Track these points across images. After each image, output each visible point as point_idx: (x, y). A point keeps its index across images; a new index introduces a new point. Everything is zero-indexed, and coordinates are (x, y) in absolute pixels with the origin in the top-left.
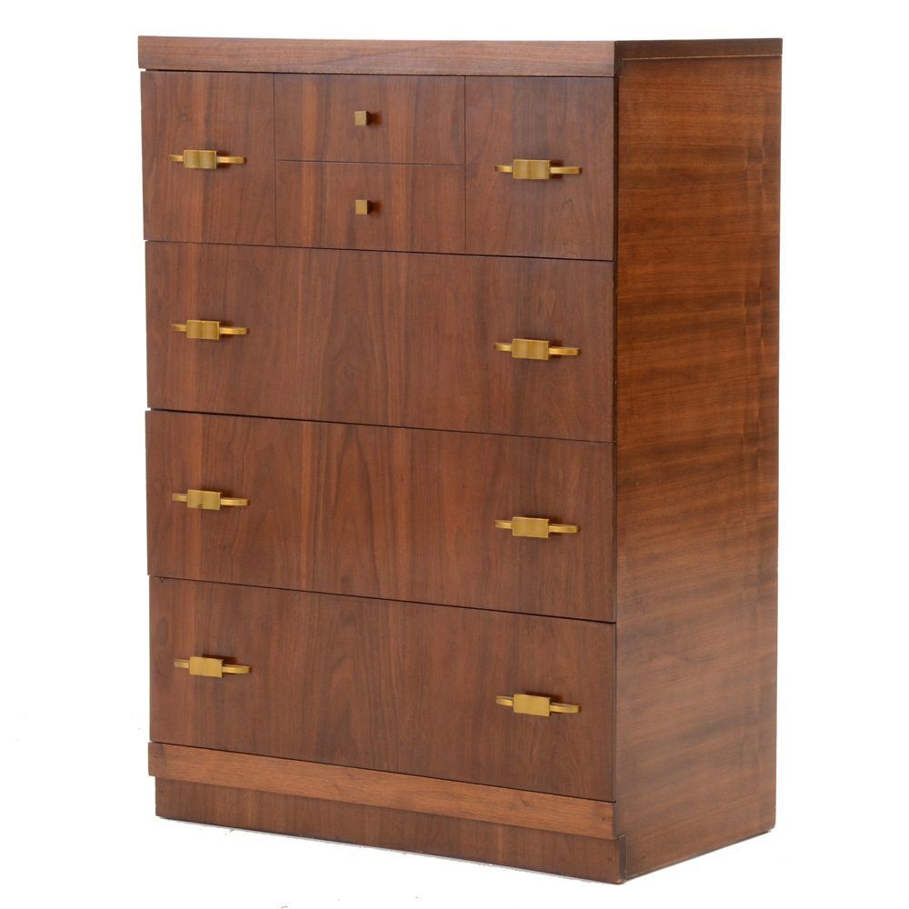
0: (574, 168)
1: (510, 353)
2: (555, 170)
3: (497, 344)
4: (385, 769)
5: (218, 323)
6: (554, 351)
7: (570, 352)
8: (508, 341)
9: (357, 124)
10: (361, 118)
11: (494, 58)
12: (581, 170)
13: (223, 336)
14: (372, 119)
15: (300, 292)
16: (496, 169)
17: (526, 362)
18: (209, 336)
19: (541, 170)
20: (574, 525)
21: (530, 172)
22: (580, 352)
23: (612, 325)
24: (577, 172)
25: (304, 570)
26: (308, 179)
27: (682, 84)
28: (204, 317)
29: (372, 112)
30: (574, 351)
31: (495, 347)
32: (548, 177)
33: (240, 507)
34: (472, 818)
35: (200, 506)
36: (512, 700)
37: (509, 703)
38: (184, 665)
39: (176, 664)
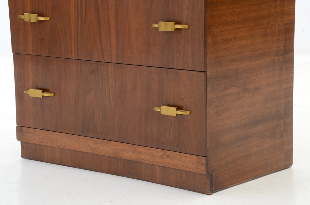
20: (187, 24)
25: (73, 49)
35: (30, 20)
36: (160, 108)
37: (159, 110)
38: (28, 92)
39: (25, 92)
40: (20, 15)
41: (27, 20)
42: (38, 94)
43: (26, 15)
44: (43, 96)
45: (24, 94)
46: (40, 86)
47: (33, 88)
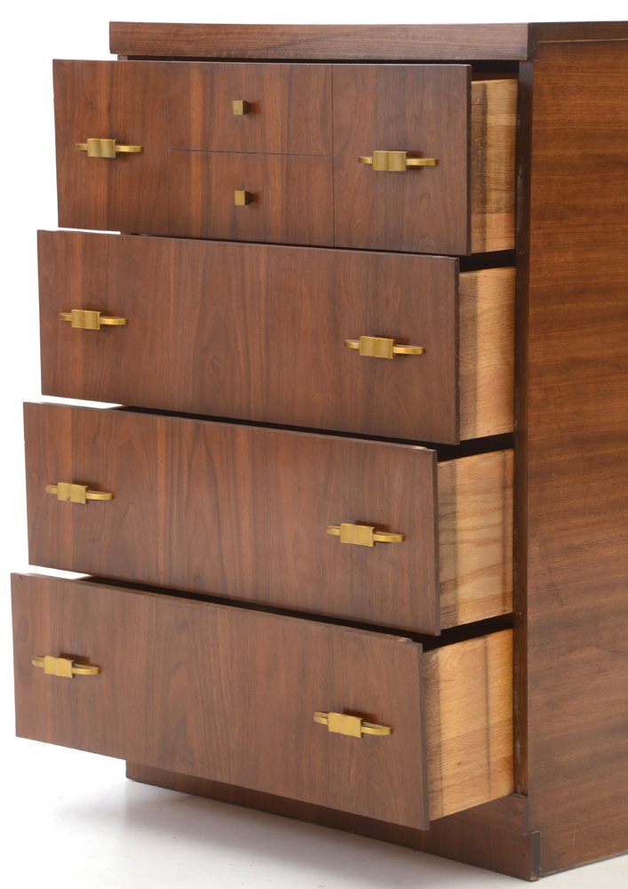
0: (430, 159)
1: (357, 350)
2: (413, 162)
3: (348, 341)
5: (99, 313)
6: (400, 350)
7: (414, 351)
8: (357, 338)
9: (235, 113)
10: (238, 107)
11: (418, 41)
12: (437, 162)
13: (104, 327)
14: (249, 108)
15: (172, 284)
16: (360, 160)
17: (374, 361)
18: (90, 326)
19: (397, 161)
20: (399, 533)
21: (387, 164)
22: (424, 351)
23: (453, 324)
24: (433, 164)
25: (161, 567)
26: (196, 168)
27: (613, 68)
28: (87, 307)
29: (250, 101)
30: (418, 350)
31: (346, 344)
32: (404, 169)
33: (105, 501)
35: (69, 499)
36: (327, 718)
37: (324, 721)
38: (40, 664)
39: (34, 663)
40: (48, 483)
41: (62, 497)
42: (62, 668)
43: (62, 485)
44: (74, 675)
45: (32, 667)
46: (68, 650)
47: (53, 655)
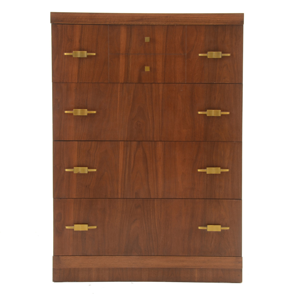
4: (153, 255)
15: (119, 98)
22: (230, 113)
25: (120, 191)
26: (122, 60)
34: (188, 268)
